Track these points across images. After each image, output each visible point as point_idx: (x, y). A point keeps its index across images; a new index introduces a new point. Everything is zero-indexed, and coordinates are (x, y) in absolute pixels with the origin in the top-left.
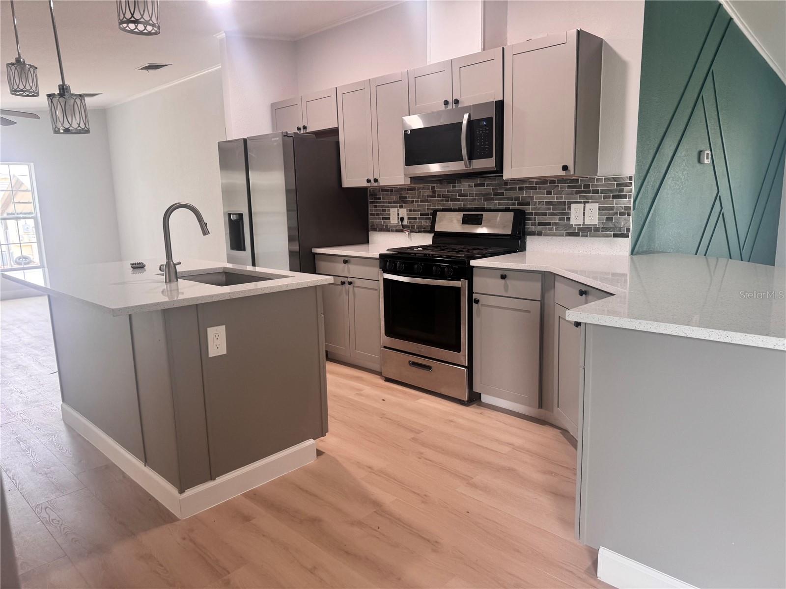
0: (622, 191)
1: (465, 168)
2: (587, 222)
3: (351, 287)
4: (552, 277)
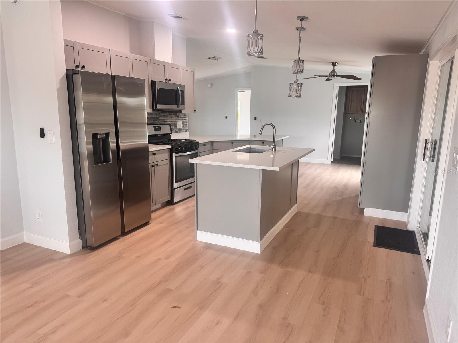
1: (177, 108)
2: (180, 128)
3: (158, 167)
4: (212, 142)
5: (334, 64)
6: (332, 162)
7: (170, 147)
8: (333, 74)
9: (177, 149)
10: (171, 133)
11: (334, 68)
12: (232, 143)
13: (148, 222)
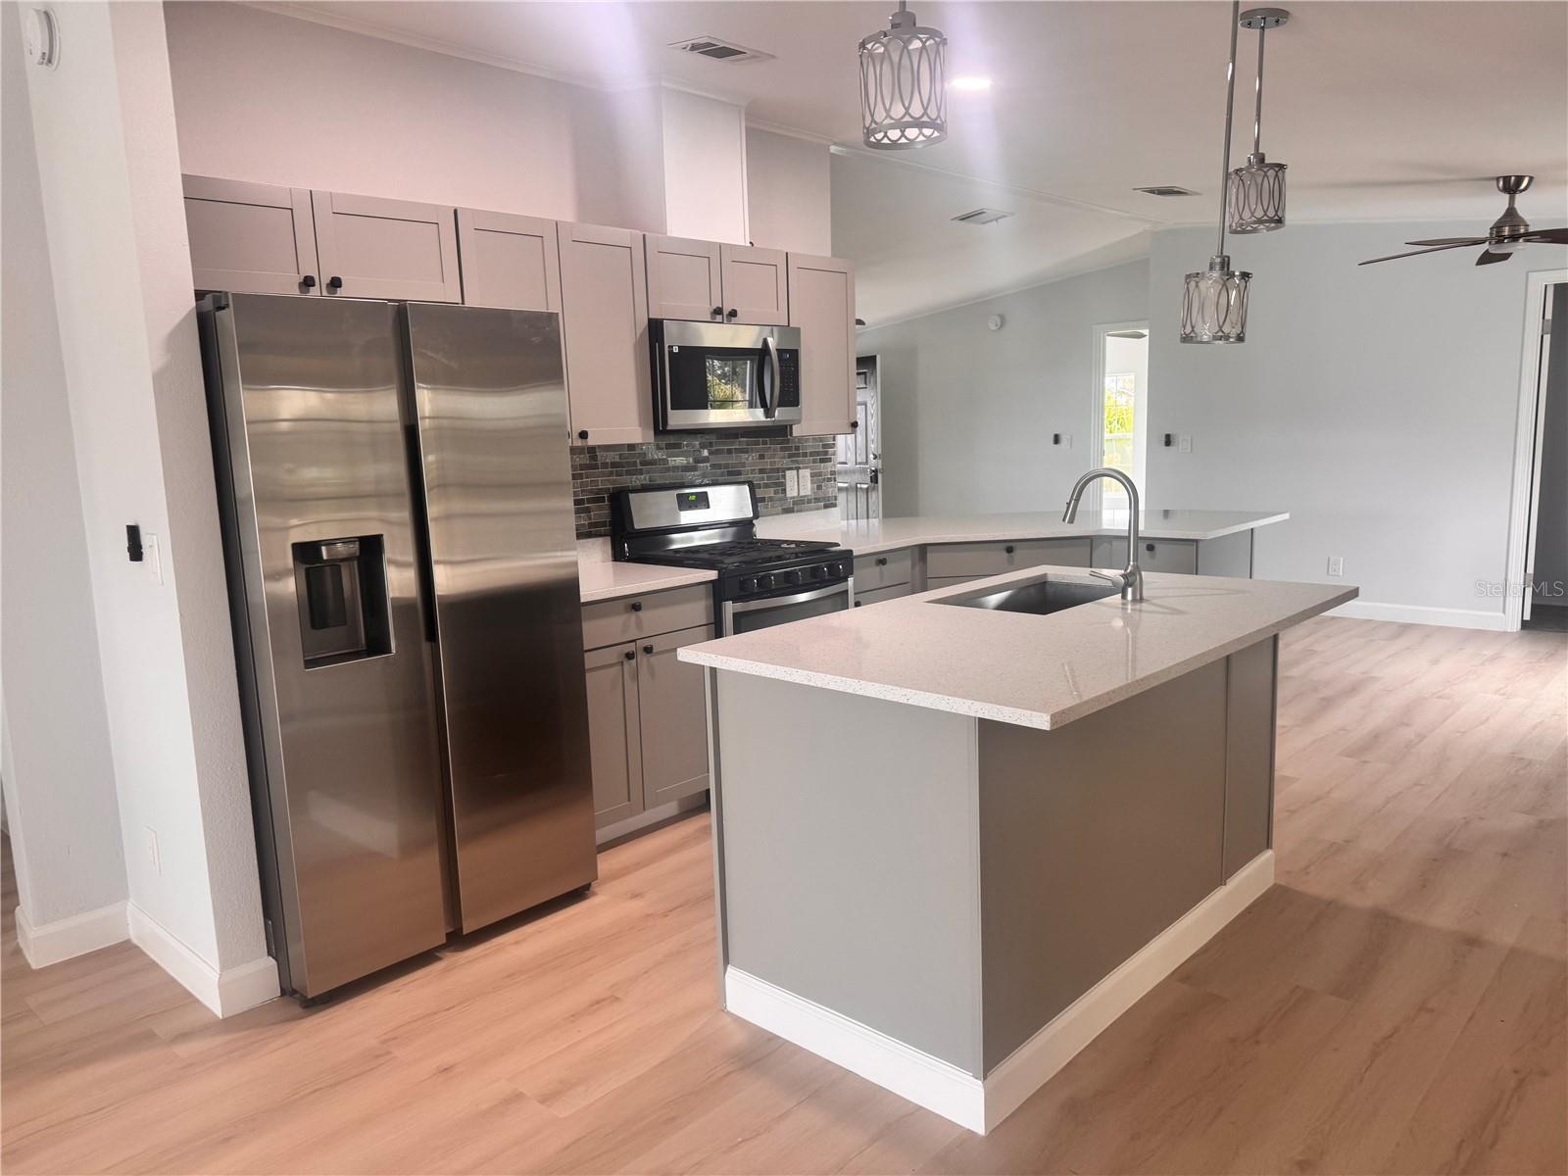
0: (826, 453)
1: (764, 419)
2: (802, 494)
3: (653, 659)
4: (923, 550)
5: (1512, 186)
6: (1525, 625)
7: (712, 575)
8: (1509, 231)
9: (743, 585)
10: (756, 516)
11: (1512, 201)
12: (1010, 550)
13: (587, 887)
